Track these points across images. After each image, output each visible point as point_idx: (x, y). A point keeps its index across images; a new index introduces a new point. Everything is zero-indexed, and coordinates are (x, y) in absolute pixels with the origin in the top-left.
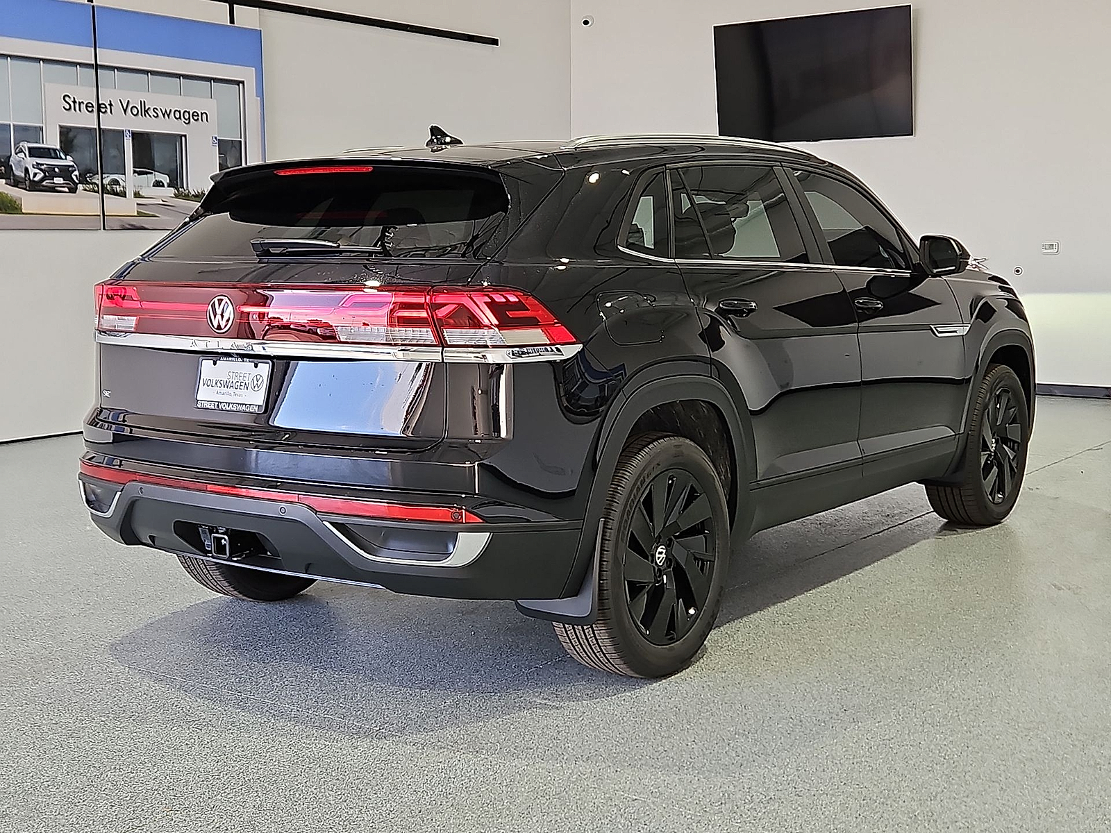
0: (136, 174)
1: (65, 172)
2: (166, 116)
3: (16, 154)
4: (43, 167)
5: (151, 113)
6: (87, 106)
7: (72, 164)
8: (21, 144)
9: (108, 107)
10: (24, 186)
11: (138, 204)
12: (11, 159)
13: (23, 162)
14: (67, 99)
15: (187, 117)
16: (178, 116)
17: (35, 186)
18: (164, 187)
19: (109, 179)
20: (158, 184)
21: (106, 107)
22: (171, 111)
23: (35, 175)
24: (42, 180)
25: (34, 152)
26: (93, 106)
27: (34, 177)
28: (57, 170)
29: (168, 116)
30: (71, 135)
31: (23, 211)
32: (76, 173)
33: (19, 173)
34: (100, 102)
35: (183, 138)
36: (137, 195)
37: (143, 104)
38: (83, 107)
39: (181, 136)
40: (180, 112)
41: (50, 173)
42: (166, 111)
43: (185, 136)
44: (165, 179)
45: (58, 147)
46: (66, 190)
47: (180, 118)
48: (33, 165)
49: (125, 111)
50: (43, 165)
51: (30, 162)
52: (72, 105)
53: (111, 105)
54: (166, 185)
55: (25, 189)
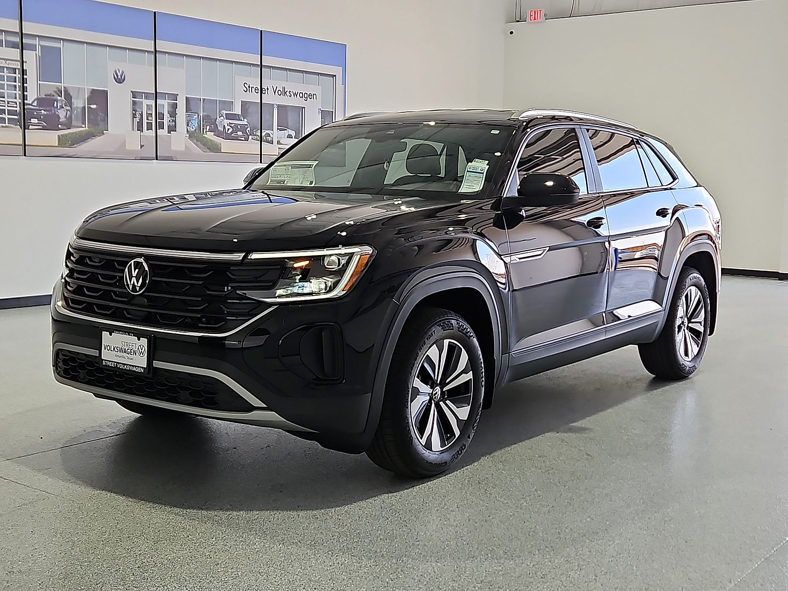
0: (279, 130)
1: (243, 128)
2: (295, 96)
3: (220, 117)
4: (232, 125)
5: (288, 93)
6: (255, 90)
7: (247, 123)
8: (222, 112)
9: (266, 90)
10: (223, 137)
11: (279, 148)
12: (217, 120)
13: (223, 123)
14: (246, 85)
15: (306, 97)
16: (301, 96)
17: (228, 137)
18: (292, 138)
19: (265, 133)
20: (290, 136)
21: (265, 91)
22: (298, 93)
23: (228, 129)
24: (232, 133)
25: (228, 117)
26: (258, 90)
27: (228, 131)
28: (239, 127)
29: (296, 96)
30: (247, 106)
31: (222, 151)
32: (249, 129)
33: (221, 129)
34: (263, 87)
35: (303, 109)
36: (279, 143)
37: (284, 88)
38: (253, 89)
39: (303, 108)
40: (302, 93)
41: (236, 128)
42: (295, 93)
43: (304, 108)
44: (293, 133)
45: (240, 114)
46: (243, 139)
47: (302, 97)
48: (228, 124)
49: (275, 93)
50: (232, 124)
51: (226, 122)
52: (248, 89)
53: (268, 89)
54: (293, 137)
55: (223, 138)
